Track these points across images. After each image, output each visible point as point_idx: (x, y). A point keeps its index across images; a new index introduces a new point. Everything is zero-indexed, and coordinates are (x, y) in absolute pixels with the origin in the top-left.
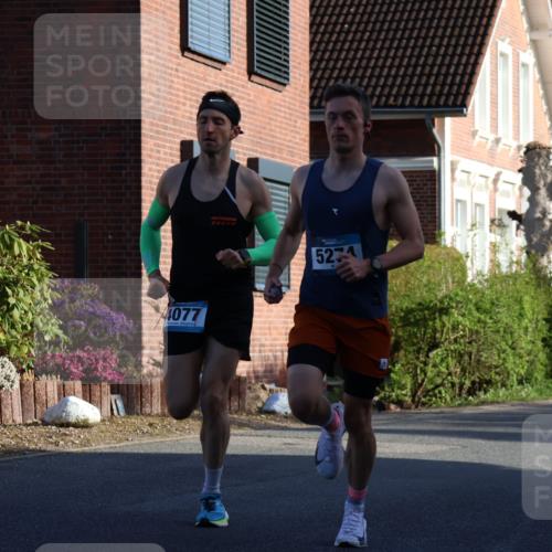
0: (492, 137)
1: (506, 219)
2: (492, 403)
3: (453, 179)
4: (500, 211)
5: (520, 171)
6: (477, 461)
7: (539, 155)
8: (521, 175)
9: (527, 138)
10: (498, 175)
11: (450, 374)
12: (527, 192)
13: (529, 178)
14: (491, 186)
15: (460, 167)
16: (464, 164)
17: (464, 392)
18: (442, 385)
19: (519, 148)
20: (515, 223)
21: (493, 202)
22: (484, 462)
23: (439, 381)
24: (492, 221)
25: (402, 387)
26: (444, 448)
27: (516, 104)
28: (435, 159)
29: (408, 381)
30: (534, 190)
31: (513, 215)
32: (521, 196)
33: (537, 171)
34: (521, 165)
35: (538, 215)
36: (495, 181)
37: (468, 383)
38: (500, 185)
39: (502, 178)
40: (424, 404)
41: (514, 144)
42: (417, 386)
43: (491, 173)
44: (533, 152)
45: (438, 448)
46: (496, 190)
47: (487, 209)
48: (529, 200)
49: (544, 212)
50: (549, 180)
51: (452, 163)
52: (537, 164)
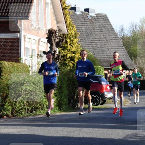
1: (43, 54)
2: (38, 115)
3: (25, 41)
4: (40, 51)
5: (47, 38)
6: (33, 134)
7: (53, 33)
8: (47, 39)
9: (49, 27)
10: (40, 39)
11: (24, 106)
12: (49, 45)
13: (50, 40)
14: (37, 43)
16: (28, 36)
17: (29, 111)
18: (22, 109)
19: (46, 30)
20: (45, 55)
21: (38, 48)
22: (35, 134)
23: (20, 108)
24: (38, 55)
25: (8, 110)
26: (22, 130)
27: (45, 16)
28: (18, 34)
29: (10, 108)
30: (52, 45)
31: (44, 52)
32: (47, 46)
33: (52, 38)
34: (47, 36)
35: (53, 53)
36: (39, 41)
37: (30, 108)
38: (40, 43)
39: (41, 40)
40: (15, 116)
42: (13, 110)
43: (37, 39)
44: (51, 33)
45: (20, 130)
46: (39, 44)
47: (36, 50)
48: (50, 48)
49: (55, 52)
50: (56, 41)
51: (24, 36)
52: (52, 36)
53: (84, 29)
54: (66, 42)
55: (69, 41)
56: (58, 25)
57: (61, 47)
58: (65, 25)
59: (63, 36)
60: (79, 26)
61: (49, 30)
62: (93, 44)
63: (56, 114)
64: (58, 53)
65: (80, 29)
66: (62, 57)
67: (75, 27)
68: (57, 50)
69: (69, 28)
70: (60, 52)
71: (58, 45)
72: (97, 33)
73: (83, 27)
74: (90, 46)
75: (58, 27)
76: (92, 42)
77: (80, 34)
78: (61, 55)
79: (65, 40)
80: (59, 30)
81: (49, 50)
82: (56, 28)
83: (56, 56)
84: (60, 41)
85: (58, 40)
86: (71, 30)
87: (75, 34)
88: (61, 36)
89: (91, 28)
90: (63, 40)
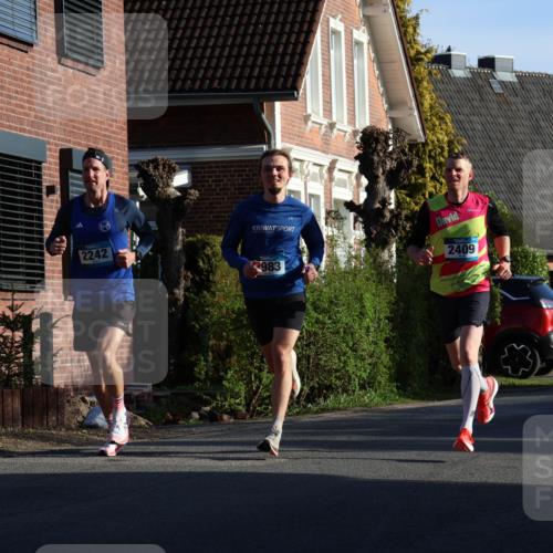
0: (325, 122)
1: (344, 211)
2: (333, 410)
4: (337, 202)
5: (356, 158)
6: (318, 472)
7: (377, 141)
8: (358, 163)
9: (364, 122)
10: (333, 163)
12: (364, 181)
13: (366, 166)
14: (326, 176)
16: (296, 152)
17: (303, 399)
19: (355, 133)
20: (352, 215)
21: (328, 192)
22: (326, 472)
24: (328, 213)
25: (236, 396)
28: (265, 146)
29: (241, 388)
30: (373, 180)
31: (350, 206)
32: (359, 184)
33: (376, 158)
34: (357, 152)
35: (378, 205)
36: (331, 169)
38: (336, 174)
39: (338, 166)
40: (259, 413)
41: (350, 129)
42: (251, 394)
43: (326, 160)
44: (370, 143)
46: (331, 179)
47: (322, 200)
48: (368, 189)
49: (385, 202)
50: (388, 167)
52: (375, 150)
53: (480, 127)
54: (421, 171)
55: (428, 165)
56: (395, 114)
57: (404, 187)
58: (416, 113)
59: (410, 150)
60: (461, 118)
61: (365, 132)
62: (509, 173)
64: (392, 207)
65: (467, 126)
66: (407, 218)
67: (448, 118)
68: (392, 196)
69: (430, 124)
70: (398, 204)
71: (393, 181)
72: (521, 137)
73: (475, 118)
74: (500, 181)
75: (393, 120)
76: (505, 169)
77: (464, 141)
78: (404, 213)
79: (415, 162)
80: (397, 130)
81: (363, 196)
82: (387, 126)
83: (388, 214)
84: (403, 166)
85: (395, 163)
86: (438, 129)
87: (450, 143)
88: (403, 152)
89: (502, 121)
90: (410, 163)
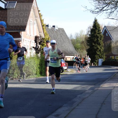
0: (30, 35)
1: (32, 48)
2: (30, 78)
3: (23, 42)
4: (31, 47)
7: (37, 38)
8: (34, 41)
9: (35, 35)
10: (31, 41)
12: (36, 44)
15: (25, 40)
16: (25, 39)
20: (34, 49)
21: (30, 45)
22: (29, 87)
24: (30, 48)
26: (23, 85)
27: (33, 29)
28: (20, 38)
30: (37, 43)
31: (33, 47)
32: (35, 44)
33: (37, 40)
34: (34, 39)
35: (37, 47)
36: (30, 42)
38: (31, 43)
39: (32, 41)
41: (33, 36)
44: (36, 38)
45: (22, 85)
46: (30, 43)
47: (29, 46)
48: (36, 45)
49: (38, 47)
50: (39, 42)
51: (23, 39)
52: (37, 39)
53: (53, 36)
54: (44, 42)
57: (41, 45)
58: (43, 34)
59: (42, 39)
60: (50, 34)
61: (35, 36)
63: (39, 78)
64: (40, 48)
65: (51, 36)
66: (42, 49)
67: (48, 34)
68: (40, 46)
69: (45, 35)
70: (41, 47)
71: (40, 43)
72: (59, 37)
75: (40, 35)
77: (50, 38)
78: (41, 48)
79: (43, 41)
80: (40, 36)
82: (39, 35)
83: (39, 49)
84: (41, 41)
85: (40, 41)
86: (46, 36)
87: (48, 38)
88: (41, 39)
89: (56, 35)
90: (42, 41)
